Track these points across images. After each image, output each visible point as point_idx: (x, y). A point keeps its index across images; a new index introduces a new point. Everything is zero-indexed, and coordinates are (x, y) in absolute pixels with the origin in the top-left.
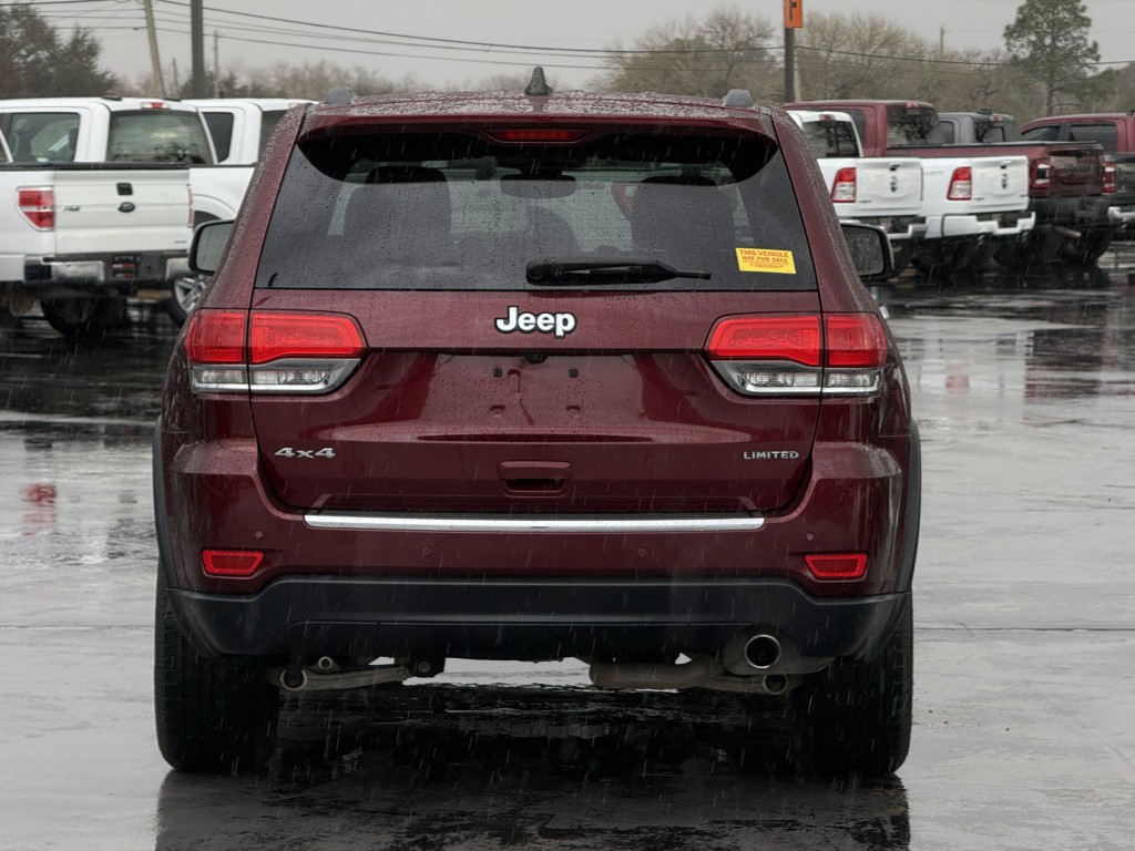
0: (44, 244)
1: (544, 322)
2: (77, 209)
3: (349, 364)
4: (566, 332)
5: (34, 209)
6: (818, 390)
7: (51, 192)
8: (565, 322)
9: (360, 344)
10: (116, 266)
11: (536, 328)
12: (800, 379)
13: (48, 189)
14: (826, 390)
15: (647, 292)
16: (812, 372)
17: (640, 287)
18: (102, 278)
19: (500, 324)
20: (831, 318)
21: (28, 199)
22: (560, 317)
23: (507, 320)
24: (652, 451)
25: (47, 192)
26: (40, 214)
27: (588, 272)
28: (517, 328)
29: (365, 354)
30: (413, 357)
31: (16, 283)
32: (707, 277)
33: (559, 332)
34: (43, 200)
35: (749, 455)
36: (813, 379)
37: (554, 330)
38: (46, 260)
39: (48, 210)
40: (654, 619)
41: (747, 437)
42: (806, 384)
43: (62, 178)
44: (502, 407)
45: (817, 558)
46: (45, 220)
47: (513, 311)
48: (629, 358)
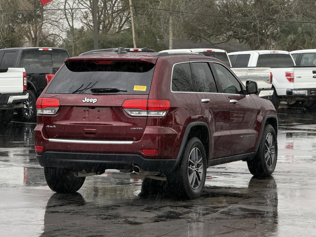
0: (291, 86)
1: (91, 100)
2: (300, 77)
3: (57, 109)
4: (95, 103)
5: (289, 77)
6: (147, 115)
7: (293, 73)
8: (95, 100)
9: (59, 105)
10: (312, 92)
11: (89, 102)
12: (143, 113)
13: (293, 72)
14: (148, 115)
15: (112, 94)
16: (146, 111)
17: (112, 93)
18: (307, 94)
19: (83, 101)
20: (150, 100)
21: (288, 75)
22: (94, 99)
23: (84, 100)
24: (112, 127)
25: (292, 73)
26: (290, 78)
27: (102, 90)
28: (86, 102)
29: (60, 106)
30: (69, 107)
31: (284, 96)
32: (126, 91)
33: (94, 103)
34: (291, 75)
35: (132, 128)
36: (146, 113)
37: (93, 102)
38: (291, 90)
39: (292, 77)
40: (114, 162)
41: (131, 125)
42: (144, 114)
43: (296, 69)
44: (85, 118)
45: (145, 150)
46: (291, 80)
47: (86, 98)
48: (109, 108)
